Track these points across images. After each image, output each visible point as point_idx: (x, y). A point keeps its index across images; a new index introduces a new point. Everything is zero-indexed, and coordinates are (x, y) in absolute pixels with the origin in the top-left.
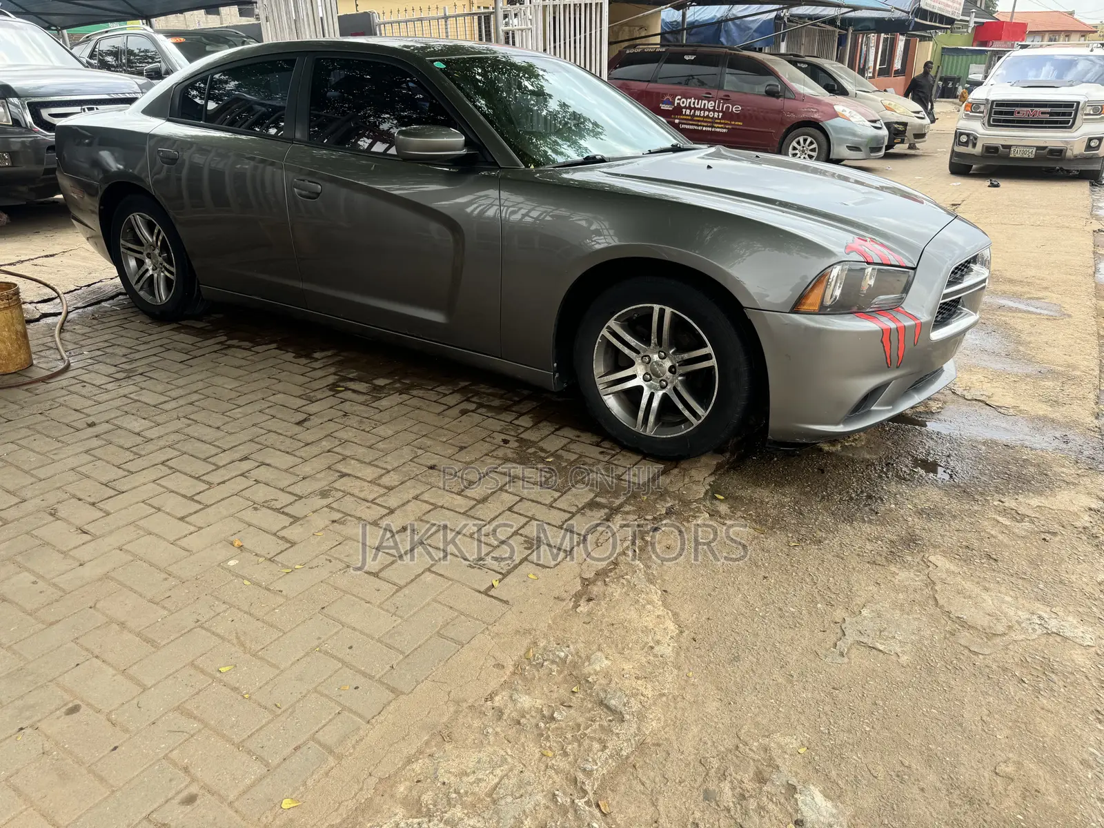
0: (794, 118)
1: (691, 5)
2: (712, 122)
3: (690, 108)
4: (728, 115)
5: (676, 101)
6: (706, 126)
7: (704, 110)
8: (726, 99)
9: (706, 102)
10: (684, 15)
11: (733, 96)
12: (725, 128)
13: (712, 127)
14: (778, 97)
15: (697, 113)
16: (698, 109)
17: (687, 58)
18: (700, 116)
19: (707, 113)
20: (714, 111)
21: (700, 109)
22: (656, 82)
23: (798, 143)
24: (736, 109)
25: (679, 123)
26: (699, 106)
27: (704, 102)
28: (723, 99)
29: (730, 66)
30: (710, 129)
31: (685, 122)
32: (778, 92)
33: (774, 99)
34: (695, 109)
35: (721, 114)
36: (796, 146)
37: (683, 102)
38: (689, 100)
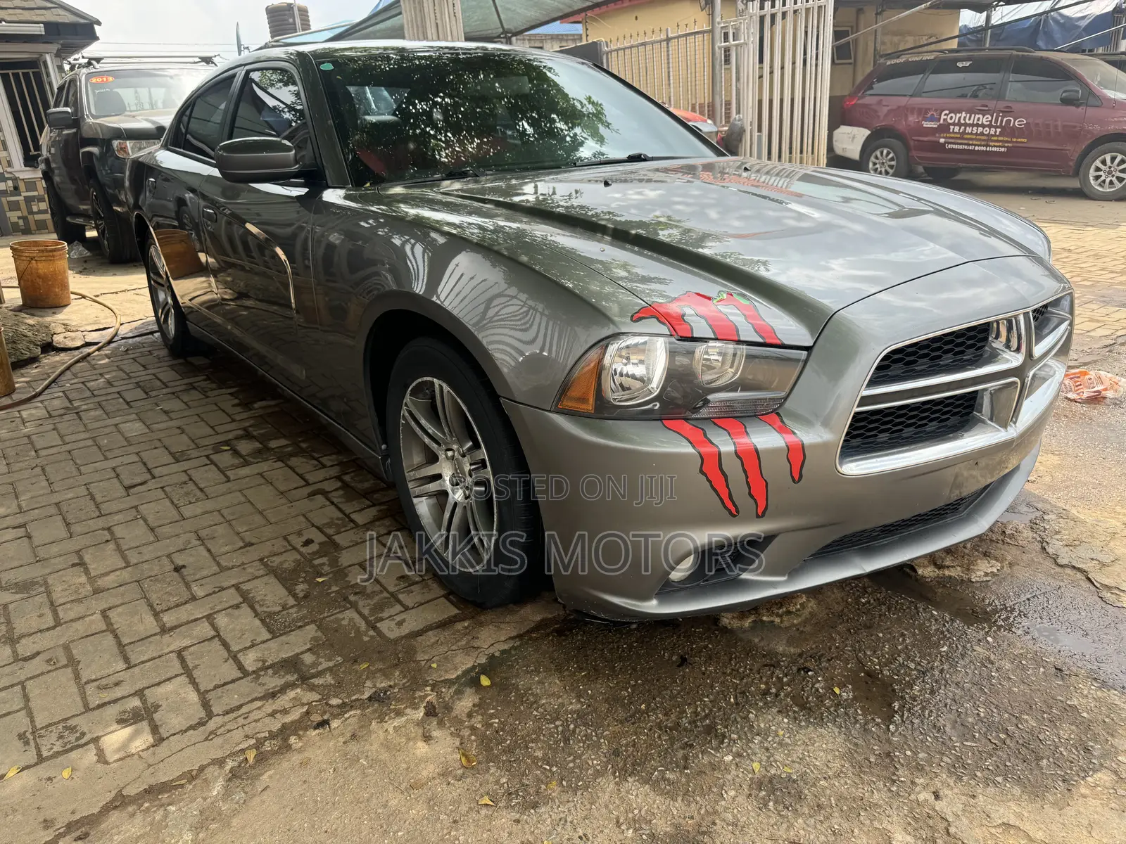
0: (1098, 130)
1: (997, 5)
2: (988, 141)
3: (959, 124)
4: (1007, 131)
5: (943, 117)
6: (979, 145)
7: (978, 125)
8: (1007, 112)
9: (981, 116)
10: (988, 18)
11: (1015, 107)
12: (1004, 147)
13: (987, 146)
14: (1078, 106)
15: (969, 130)
16: (970, 125)
17: (960, 65)
18: (971, 134)
19: (980, 129)
20: (990, 126)
21: (973, 125)
22: (920, 96)
23: (1104, 162)
24: (1017, 123)
25: (945, 143)
26: (971, 122)
27: (977, 116)
28: (1002, 112)
29: (1015, 71)
30: (984, 148)
31: (953, 141)
32: (1078, 100)
33: (1073, 108)
34: (966, 125)
35: (998, 130)
36: (1100, 166)
37: (951, 118)
38: (958, 115)
